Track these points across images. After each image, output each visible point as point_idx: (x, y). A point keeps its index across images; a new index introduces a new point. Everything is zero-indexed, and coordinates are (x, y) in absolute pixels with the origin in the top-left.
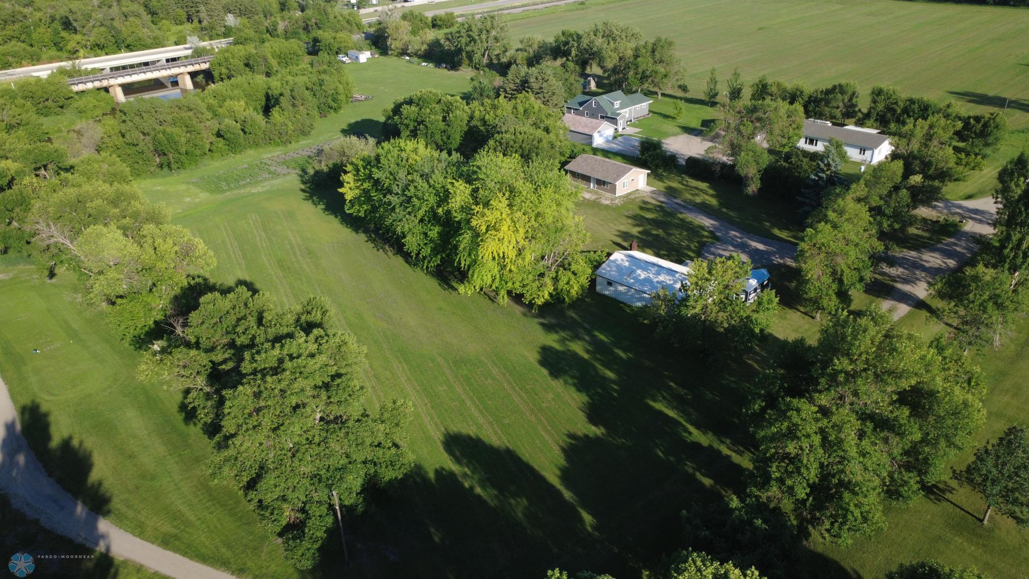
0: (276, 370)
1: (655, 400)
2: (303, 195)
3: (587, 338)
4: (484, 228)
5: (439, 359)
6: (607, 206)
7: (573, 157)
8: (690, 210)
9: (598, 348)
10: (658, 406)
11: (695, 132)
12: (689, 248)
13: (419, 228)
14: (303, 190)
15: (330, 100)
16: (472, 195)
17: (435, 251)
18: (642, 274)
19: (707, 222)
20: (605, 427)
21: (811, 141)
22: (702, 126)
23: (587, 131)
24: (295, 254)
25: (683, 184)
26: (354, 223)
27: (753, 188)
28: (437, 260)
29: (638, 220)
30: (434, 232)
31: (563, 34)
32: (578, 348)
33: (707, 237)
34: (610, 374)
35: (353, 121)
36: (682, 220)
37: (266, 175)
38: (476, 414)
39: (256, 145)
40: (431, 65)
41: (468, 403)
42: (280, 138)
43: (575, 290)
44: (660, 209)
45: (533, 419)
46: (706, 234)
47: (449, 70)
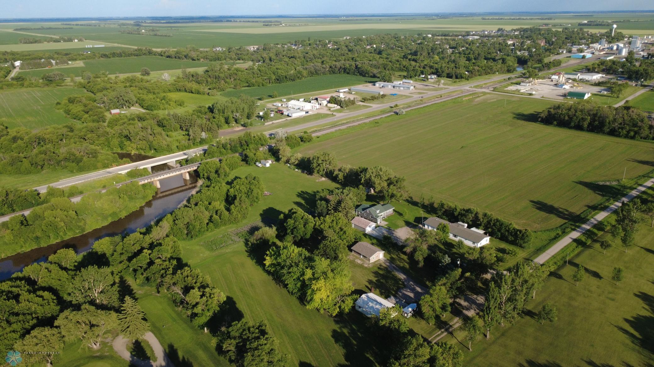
0: (257, 349)
1: (367, 354)
2: (246, 254)
3: (349, 327)
4: (316, 289)
5: (299, 335)
6: (366, 267)
7: (355, 242)
8: (397, 270)
9: (352, 332)
10: (368, 356)
11: (410, 226)
12: (393, 290)
13: (293, 283)
14: (246, 251)
15: (255, 198)
16: (312, 274)
17: (299, 290)
18: (371, 304)
19: (402, 276)
20: (350, 363)
21: (455, 236)
22: (414, 222)
23: (363, 226)
24: (246, 286)
25: (398, 257)
26: (268, 272)
27: (421, 264)
28: (299, 294)
29: (376, 274)
30: (299, 285)
31: (359, 168)
32: (345, 331)
33: (401, 284)
34: (355, 342)
35: (265, 208)
36: (393, 275)
37: (231, 242)
38: (310, 357)
39: (225, 224)
40: (300, 171)
41: (308, 352)
42: (235, 221)
43: (347, 310)
44: (386, 269)
45: (328, 359)
46: (401, 283)
47: (308, 175)
